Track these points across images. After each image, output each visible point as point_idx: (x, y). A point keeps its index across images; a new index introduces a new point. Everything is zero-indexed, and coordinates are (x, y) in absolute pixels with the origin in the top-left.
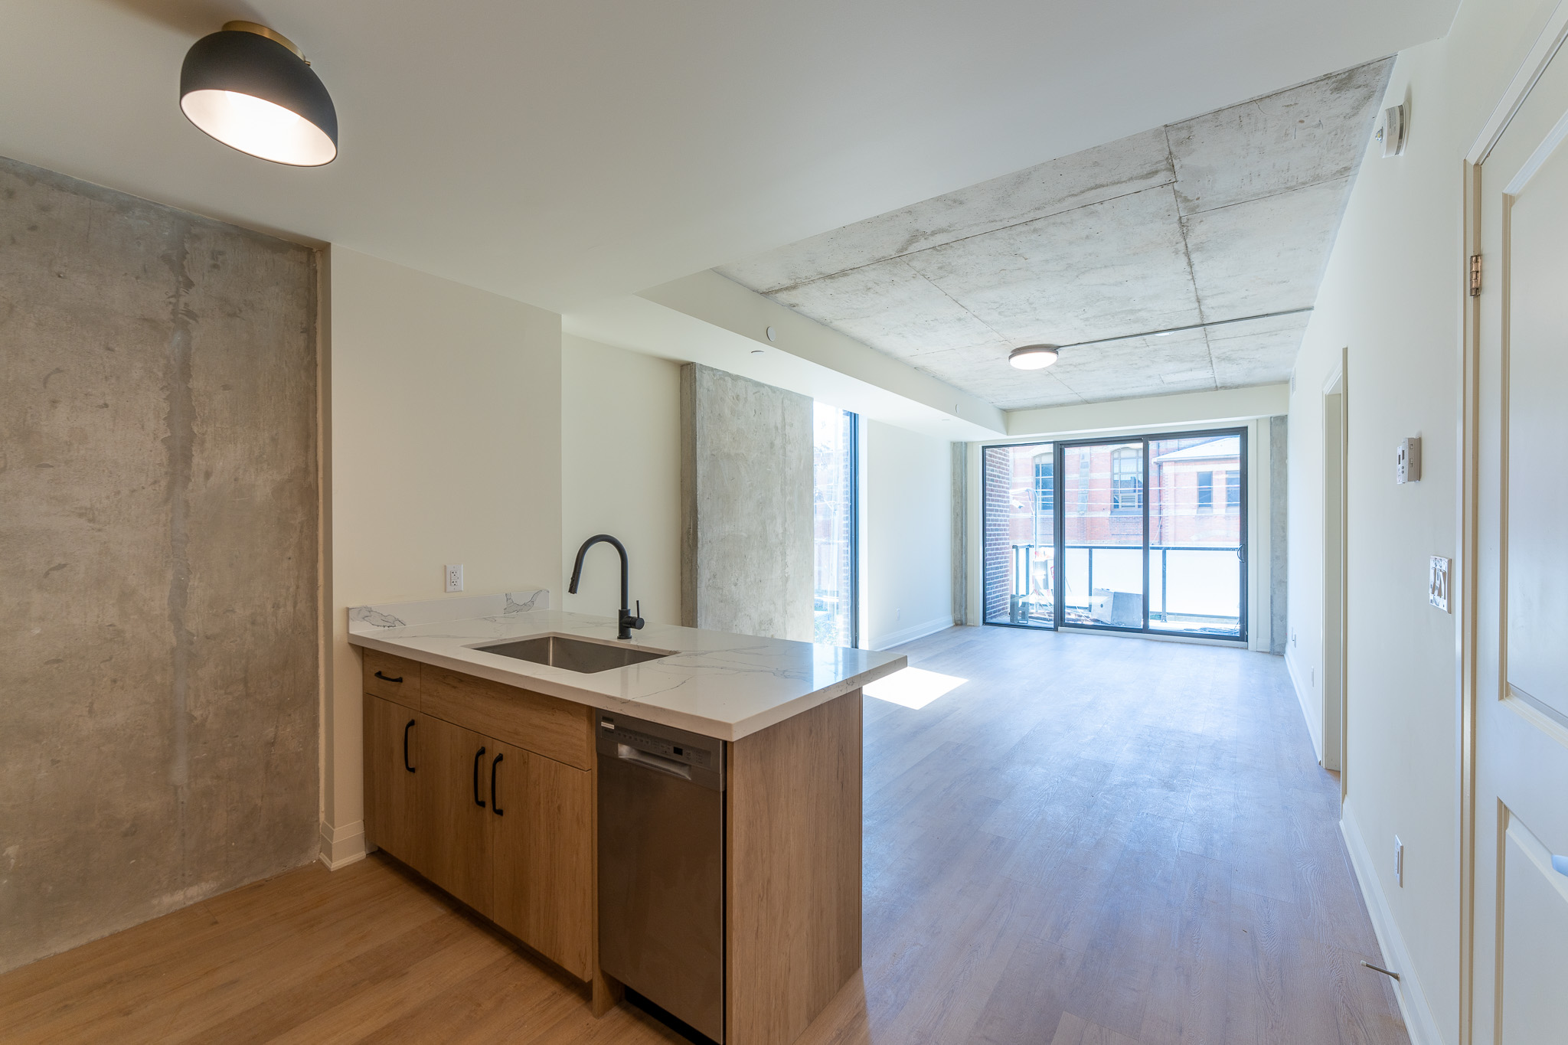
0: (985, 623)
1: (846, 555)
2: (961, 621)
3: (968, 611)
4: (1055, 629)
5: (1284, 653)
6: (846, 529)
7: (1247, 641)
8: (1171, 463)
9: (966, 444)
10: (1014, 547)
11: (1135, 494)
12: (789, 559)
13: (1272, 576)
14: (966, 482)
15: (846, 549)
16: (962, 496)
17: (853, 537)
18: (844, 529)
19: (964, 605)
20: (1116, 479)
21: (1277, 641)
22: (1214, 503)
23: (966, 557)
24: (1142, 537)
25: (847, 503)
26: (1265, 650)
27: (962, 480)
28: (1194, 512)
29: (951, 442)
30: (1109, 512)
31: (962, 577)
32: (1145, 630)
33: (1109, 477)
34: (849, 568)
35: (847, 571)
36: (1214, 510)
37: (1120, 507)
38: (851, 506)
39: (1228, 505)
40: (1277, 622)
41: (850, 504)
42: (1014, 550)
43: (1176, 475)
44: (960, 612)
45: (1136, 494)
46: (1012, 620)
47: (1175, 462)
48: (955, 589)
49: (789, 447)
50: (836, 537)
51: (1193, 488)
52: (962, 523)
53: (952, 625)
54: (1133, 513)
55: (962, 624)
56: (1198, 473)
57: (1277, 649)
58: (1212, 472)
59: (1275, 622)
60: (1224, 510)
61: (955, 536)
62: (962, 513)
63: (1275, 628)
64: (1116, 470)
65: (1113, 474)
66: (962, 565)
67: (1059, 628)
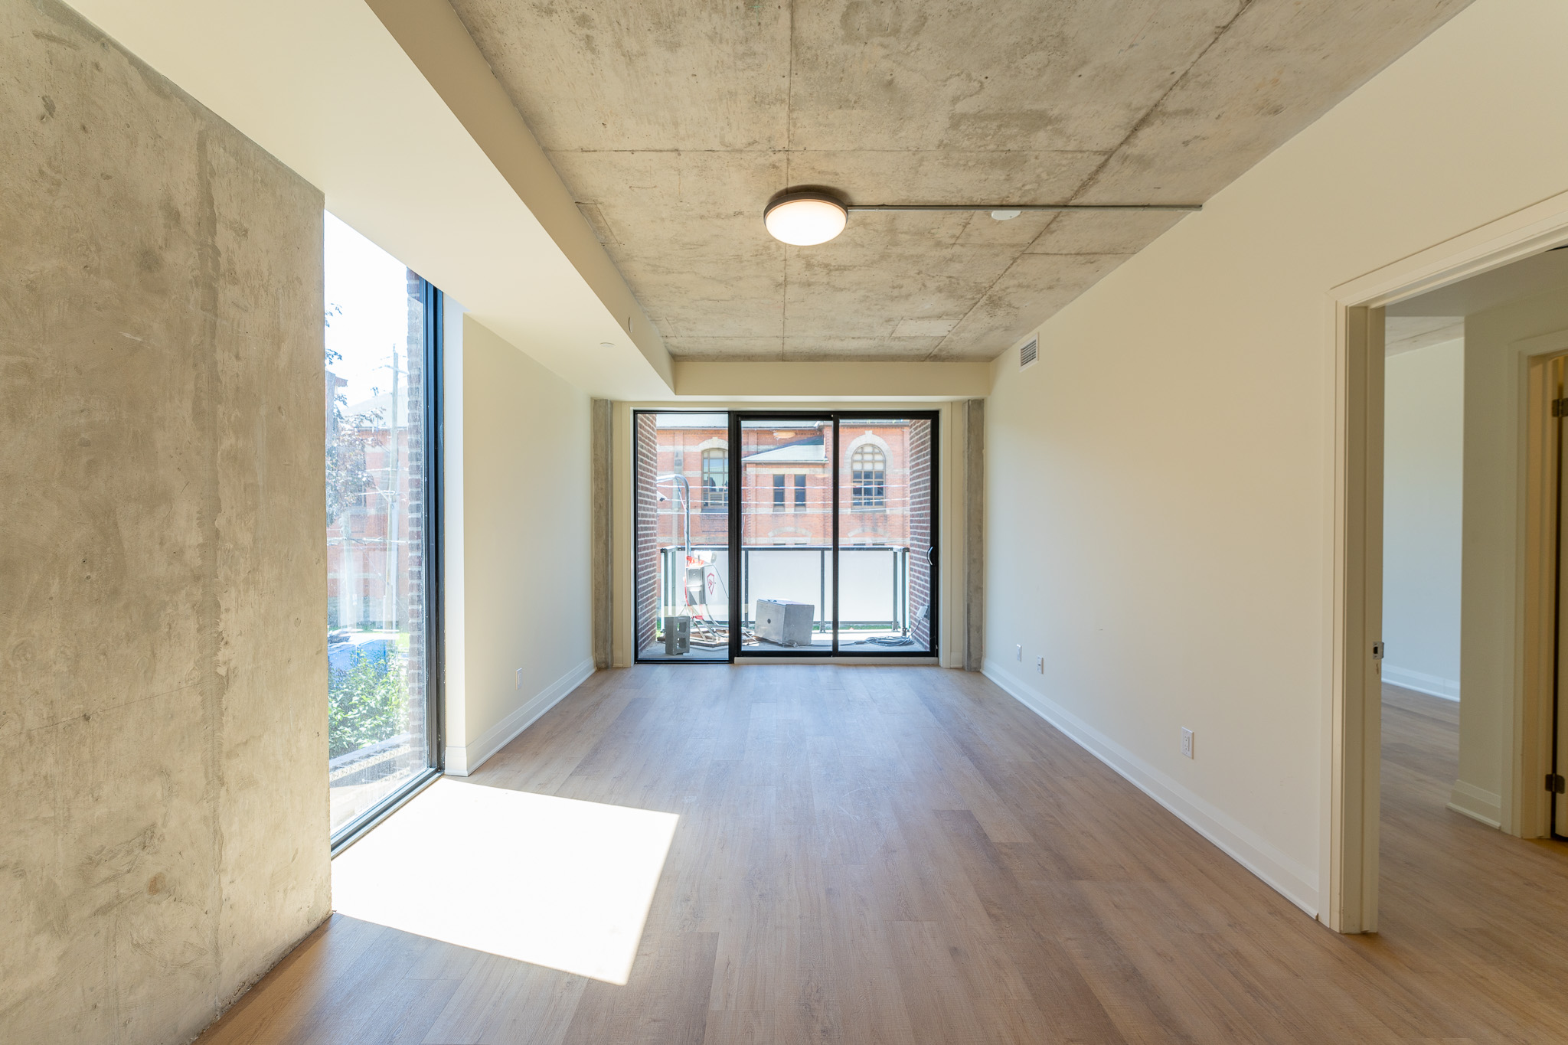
0: (637, 661)
1: (416, 582)
2: (606, 663)
3: (614, 647)
4: (731, 661)
5: (980, 668)
6: (415, 529)
7: (937, 656)
8: (752, 465)
9: (612, 403)
10: (662, 551)
11: (721, 493)
12: (231, 623)
13: (969, 582)
14: (612, 460)
15: (416, 569)
16: (607, 479)
17: (433, 544)
18: (410, 529)
19: (610, 639)
20: (706, 479)
21: (974, 656)
22: (786, 503)
23: (612, 569)
24: (727, 533)
25: (418, 477)
26: (955, 666)
27: (607, 455)
28: (770, 511)
29: (592, 398)
30: (700, 510)
31: (607, 597)
32: (835, 652)
33: (699, 476)
34: (422, 608)
35: (417, 614)
36: (807, 509)
37: (709, 505)
38: (428, 483)
39: (796, 505)
40: (973, 634)
41: (423, 480)
42: (663, 555)
43: (757, 476)
44: (605, 649)
45: (723, 493)
46: (669, 651)
47: (756, 464)
48: (596, 617)
49: (228, 294)
50: (395, 535)
51: (770, 488)
52: (607, 520)
53: (593, 671)
54: (719, 511)
55: (607, 668)
56: (774, 475)
57: (974, 665)
58: (784, 475)
59: (972, 635)
60: (793, 509)
61: (596, 538)
62: (607, 504)
63: (972, 641)
64: (706, 470)
65: (703, 473)
66: (607, 580)
67: (736, 659)
